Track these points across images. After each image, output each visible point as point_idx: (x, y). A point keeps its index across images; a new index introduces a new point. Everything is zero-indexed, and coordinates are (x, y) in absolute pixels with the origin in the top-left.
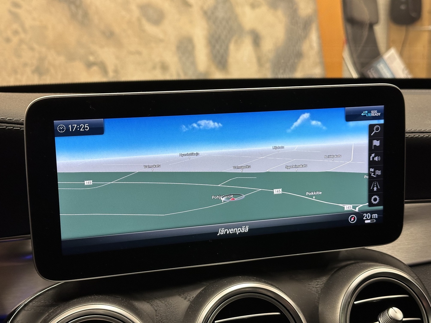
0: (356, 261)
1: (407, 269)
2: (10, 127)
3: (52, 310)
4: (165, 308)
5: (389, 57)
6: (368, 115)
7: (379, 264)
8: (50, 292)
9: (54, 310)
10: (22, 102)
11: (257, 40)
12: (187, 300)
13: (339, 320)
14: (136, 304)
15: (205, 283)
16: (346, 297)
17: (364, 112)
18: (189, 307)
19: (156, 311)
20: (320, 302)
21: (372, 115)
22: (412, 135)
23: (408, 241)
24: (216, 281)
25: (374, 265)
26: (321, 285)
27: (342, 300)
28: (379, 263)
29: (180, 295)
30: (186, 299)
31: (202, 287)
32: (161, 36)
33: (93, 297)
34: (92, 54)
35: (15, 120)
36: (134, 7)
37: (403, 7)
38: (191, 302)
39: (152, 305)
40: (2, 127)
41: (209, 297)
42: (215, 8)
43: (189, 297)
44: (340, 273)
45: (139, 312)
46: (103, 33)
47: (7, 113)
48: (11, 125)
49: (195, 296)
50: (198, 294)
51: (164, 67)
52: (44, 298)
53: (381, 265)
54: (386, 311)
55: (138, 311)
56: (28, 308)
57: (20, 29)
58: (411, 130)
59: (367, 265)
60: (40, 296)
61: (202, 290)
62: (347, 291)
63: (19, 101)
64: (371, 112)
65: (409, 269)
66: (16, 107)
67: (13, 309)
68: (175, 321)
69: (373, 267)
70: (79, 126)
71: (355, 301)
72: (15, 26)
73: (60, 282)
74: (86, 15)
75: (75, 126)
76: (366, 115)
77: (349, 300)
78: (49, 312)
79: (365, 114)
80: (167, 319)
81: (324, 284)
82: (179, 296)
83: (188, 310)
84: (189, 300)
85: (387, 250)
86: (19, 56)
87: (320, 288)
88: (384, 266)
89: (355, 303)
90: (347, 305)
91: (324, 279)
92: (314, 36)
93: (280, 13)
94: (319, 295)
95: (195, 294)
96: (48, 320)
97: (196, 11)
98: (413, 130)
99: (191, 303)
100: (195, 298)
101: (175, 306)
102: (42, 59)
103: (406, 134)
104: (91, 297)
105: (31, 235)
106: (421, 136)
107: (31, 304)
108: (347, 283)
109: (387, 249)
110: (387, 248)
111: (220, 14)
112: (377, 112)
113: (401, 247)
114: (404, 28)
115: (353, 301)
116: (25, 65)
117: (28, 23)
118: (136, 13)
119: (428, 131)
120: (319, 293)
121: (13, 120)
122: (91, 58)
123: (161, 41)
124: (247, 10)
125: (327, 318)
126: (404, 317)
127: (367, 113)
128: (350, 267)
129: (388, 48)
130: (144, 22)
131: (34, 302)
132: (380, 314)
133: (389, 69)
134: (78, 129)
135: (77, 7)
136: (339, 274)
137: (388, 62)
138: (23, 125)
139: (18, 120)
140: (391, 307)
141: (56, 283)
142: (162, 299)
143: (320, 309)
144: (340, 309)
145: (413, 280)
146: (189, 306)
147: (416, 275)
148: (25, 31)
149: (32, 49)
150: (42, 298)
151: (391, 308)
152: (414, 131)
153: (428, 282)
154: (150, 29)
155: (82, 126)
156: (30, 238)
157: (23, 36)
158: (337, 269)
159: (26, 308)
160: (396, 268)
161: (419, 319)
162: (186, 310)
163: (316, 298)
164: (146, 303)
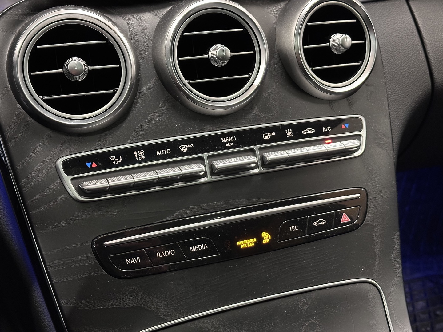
4: (137, 22)
8: (26, 3)
15: (173, 3)
18: (159, 22)
19: (129, 24)
20: (277, 25)
26: (279, 9)
29: (150, 12)
30: (156, 15)
31: (171, 6)
38: (161, 18)
39: (124, 19)
43: (159, 14)
49: (164, 13)
50: (167, 12)
61: (171, 9)
68: (147, 34)
71: (308, 22)
77: (303, 21)
80: (140, 32)
81: (281, 9)
83: (158, 24)
84: (159, 17)
87: (278, 12)
89: (310, 24)
91: (282, 5)
94: (277, 18)
95: (165, 11)
100: (164, 15)
101: (146, 21)
115: (306, 22)
120: (277, 16)
126: (352, 41)
131: (12, 12)
142: (133, 14)
143: (277, 30)
159: (5, 16)
161: (363, 41)
162: (156, 25)
163: (274, 20)
164: (119, 17)
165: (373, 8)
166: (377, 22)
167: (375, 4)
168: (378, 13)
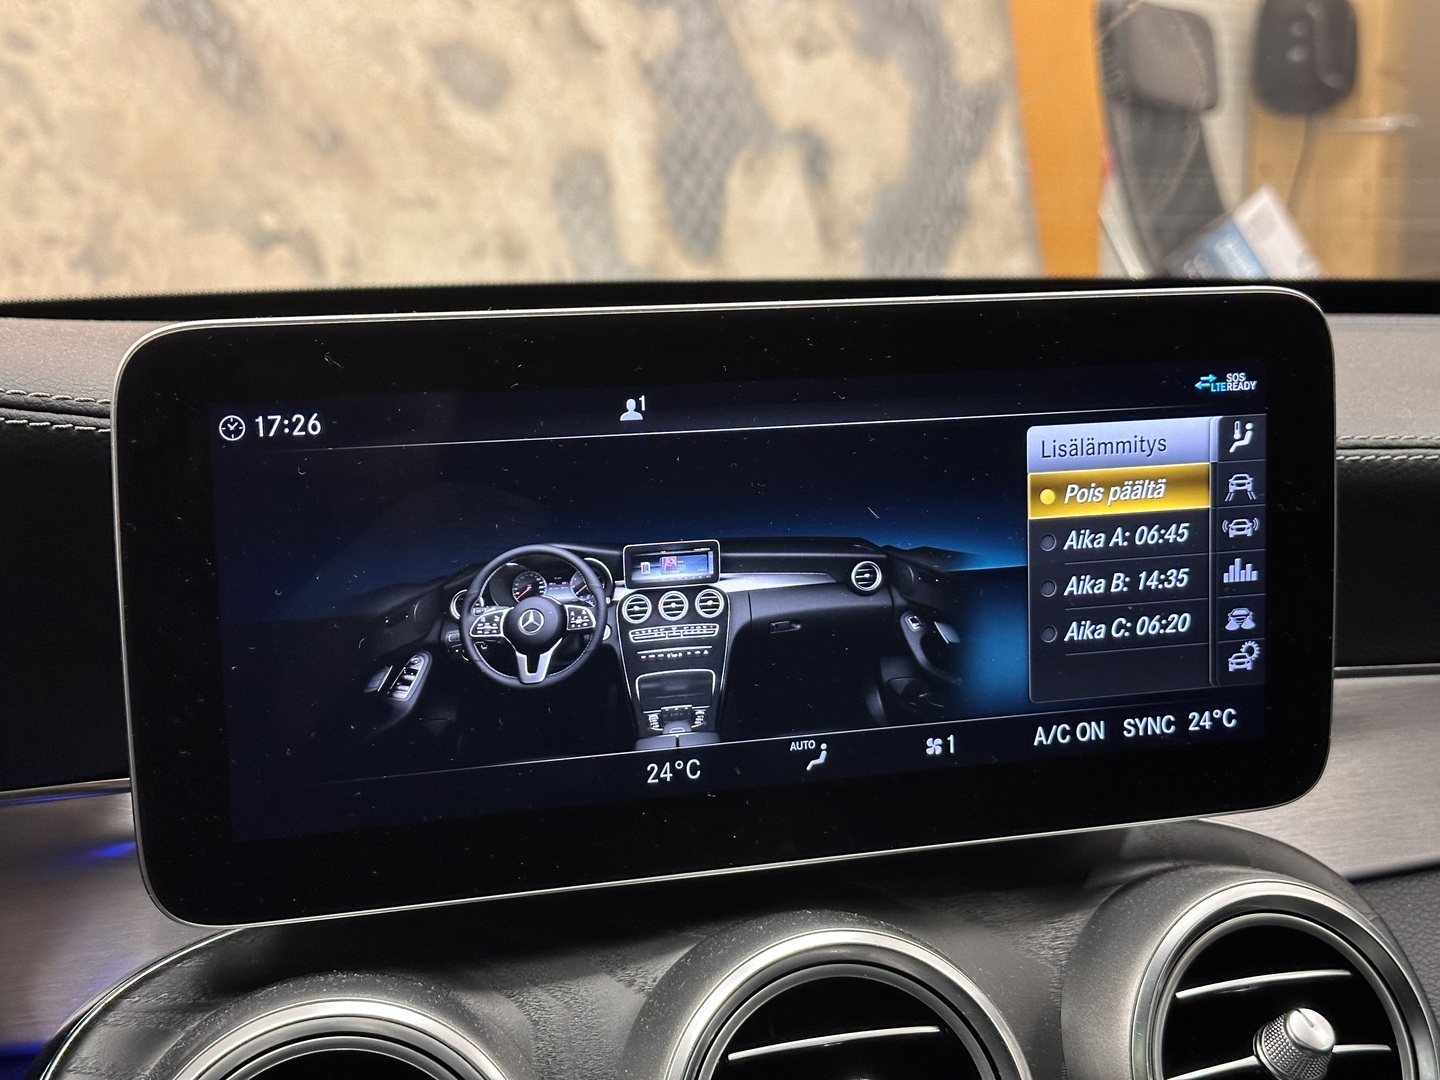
0: (1178, 864)
1: (1341, 889)
2: (64, 422)
3: (196, 1024)
4: (564, 1015)
5: (1255, 221)
6: (1215, 387)
7: (1254, 871)
8: (188, 964)
9: (206, 1020)
10: (96, 347)
11: (817, 159)
12: (637, 988)
13: (1128, 1051)
14: (471, 1001)
15: (692, 934)
16: (1150, 975)
17: (1202, 378)
18: (641, 1011)
19: (536, 1023)
20: (1065, 995)
21: (1229, 388)
22: (1355, 455)
23: (1341, 801)
24: (728, 928)
25: (1239, 874)
26: (1067, 938)
27: (1136, 985)
28: (1254, 867)
29: (611, 972)
30: (631, 983)
31: (685, 946)
32: (502, 146)
33: (331, 978)
34: (271, 205)
35: (81, 401)
36: (410, 52)
37: (1296, 55)
38: (648, 994)
39: (521, 1005)
40: (38, 424)
41: (709, 976)
42: (681, 55)
43: (642, 977)
44: (1129, 899)
45: (483, 1026)
46: (310, 136)
47: (54, 380)
48: (68, 417)
49: (660, 975)
50: (671, 969)
51: (512, 251)
52: (167, 984)
53: (1261, 872)
54: (1280, 1021)
55: (479, 1024)
56: (118, 1018)
57: (31, 123)
58: (1352, 441)
59: (1215, 873)
60: (157, 979)
61: (686, 956)
62: (1153, 956)
63: (82, 342)
64: (1224, 379)
65: (1348, 888)
66: (80, 361)
67: (62, 1022)
68: (599, 1056)
69: (1234, 880)
70: (290, 420)
71: (1180, 988)
72: (16, 112)
73: (230, 930)
74: (251, 75)
75: (276, 420)
76: (1210, 388)
77: (1161, 987)
78: (187, 1028)
79: (1208, 385)
80: (572, 1050)
81: (1076, 937)
82: (609, 977)
83: (638, 1021)
84: (642, 990)
85: (1276, 830)
86: (28, 212)
87: (1064, 949)
88: (1270, 876)
89: (1180, 995)
90: (1152, 1004)
91: (1072, 925)
92: (1005, 148)
93: (894, 72)
94: (1062, 972)
95: (662, 966)
96: (188, 1052)
97: (616, 62)
98: (1355, 441)
99: (648, 999)
100: (661, 981)
101: (598, 1008)
102: (104, 223)
103: (1338, 452)
104: (326, 980)
105: (130, 780)
106: (1382, 458)
107: (126, 1003)
108: (1155, 929)
109: (1275, 827)
110: (1275, 822)
111: (697, 74)
112: (1244, 379)
113: (1320, 819)
114: (1298, 125)
115: (1174, 989)
116: (49, 241)
117: (59, 99)
118: (419, 68)
119: (1406, 443)
120: (1061, 966)
121: (74, 402)
122: (269, 221)
123: (501, 162)
124: (786, 61)
125: (1088, 1047)
126: (1338, 1042)
127: (1215, 382)
128: (1161, 881)
129: (1248, 191)
130: (445, 99)
131: (137, 999)
132: (1259, 1031)
133: (1253, 256)
134: (287, 430)
135: (223, 49)
136: (1126, 903)
137: (1249, 235)
138: (107, 416)
139: (88, 401)
140: (1296, 1006)
141: (213, 932)
142: (554, 984)
143: (1065, 1017)
144: (1130, 1015)
145: (1365, 923)
146: (644, 1006)
147: (1373, 909)
148: (47, 127)
149: (71, 189)
150: (161, 985)
151: (1296, 1012)
152: (1362, 442)
153: (1408, 932)
154: (466, 123)
155: (298, 420)
156: (129, 790)
157: (40, 143)
158: (1119, 887)
159: (110, 1018)
160: (1309, 882)
161: (1386, 1048)
162: (632, 1021)
163: (1053, 980)
164: (502, 998)
165: (1407, 898)
166: (1427, 950)
167: (1413, 883)
168: (1426, 915)
